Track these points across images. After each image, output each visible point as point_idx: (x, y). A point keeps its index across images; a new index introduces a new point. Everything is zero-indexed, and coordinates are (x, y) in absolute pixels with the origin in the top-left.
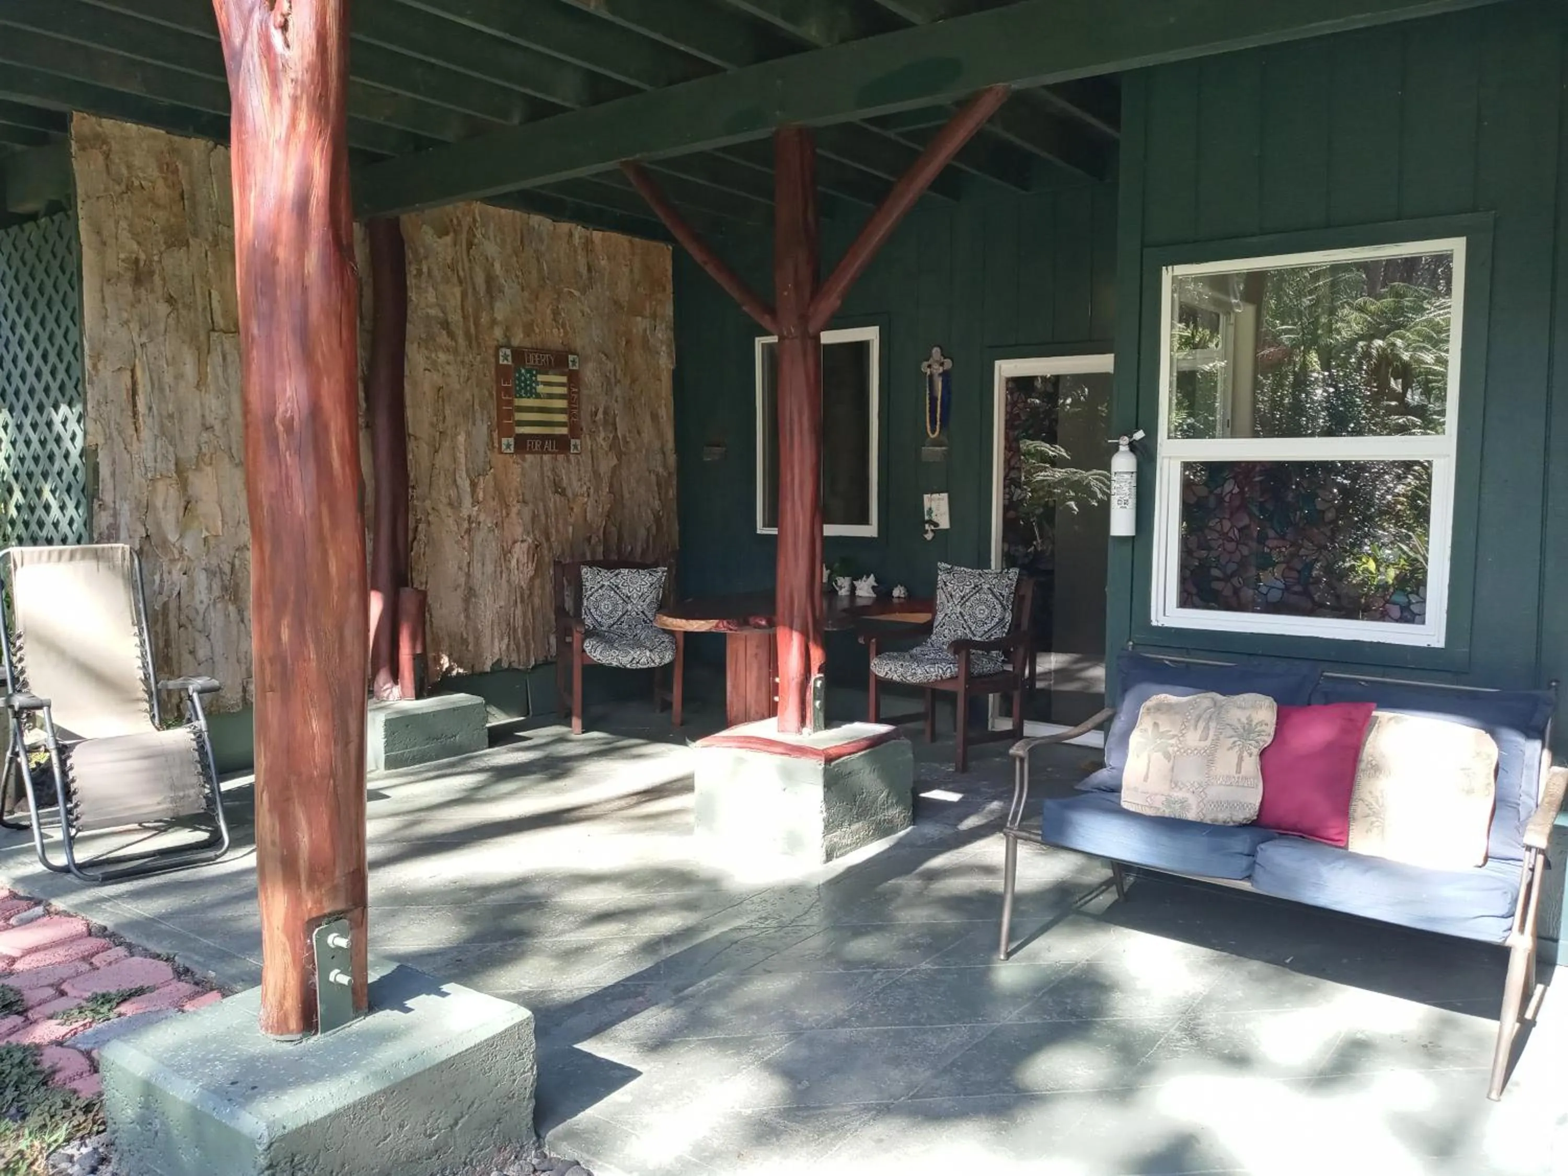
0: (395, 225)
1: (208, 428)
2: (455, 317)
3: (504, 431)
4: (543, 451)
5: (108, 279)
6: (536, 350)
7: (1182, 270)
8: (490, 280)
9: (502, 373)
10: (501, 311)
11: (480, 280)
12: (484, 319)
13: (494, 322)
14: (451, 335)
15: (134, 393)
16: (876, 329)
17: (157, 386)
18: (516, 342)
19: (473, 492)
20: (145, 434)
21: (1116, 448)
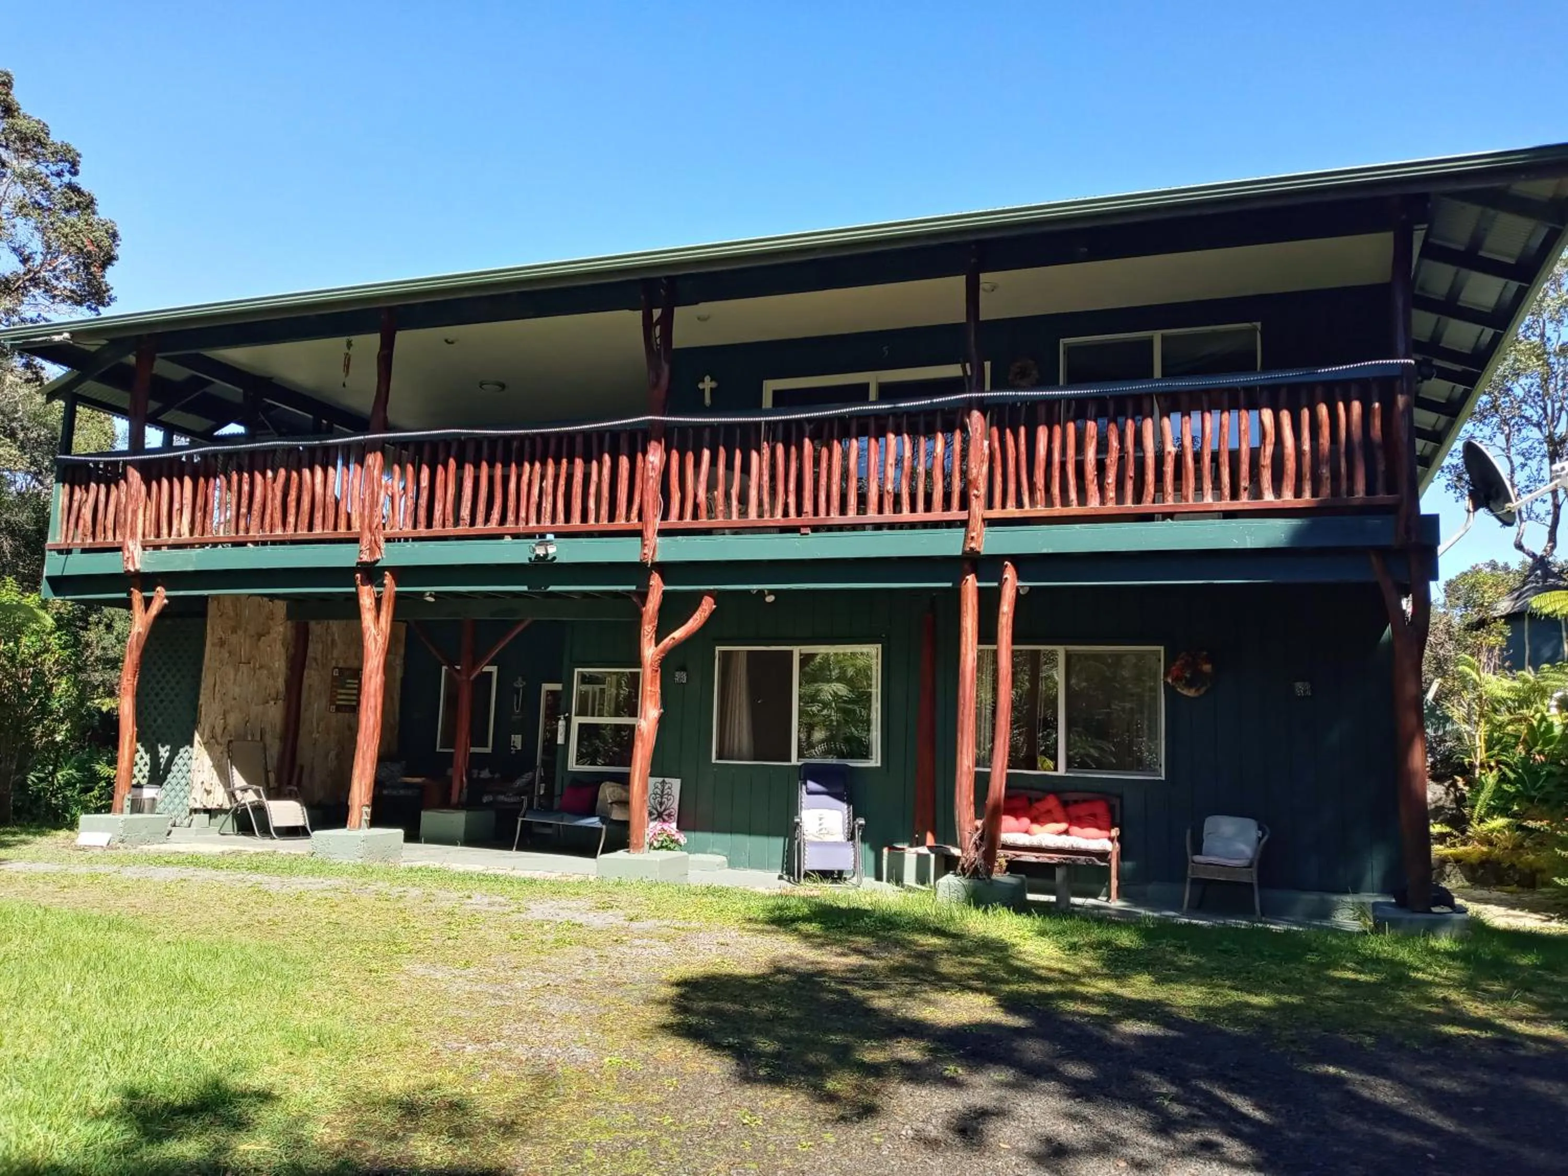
0: (307, 624)
1: (235, 699)
2: (319, 656)
3: (332, 702)
4: (345, 712)
5: (213, 645)
6: (348, 669)
7: (580, 670)
8: (333, 641)
9: (334, 678)
10: (336, 653)
11: (329, 642)
12: (329, 657)
13: (333, 658)
14: (317, 664)
15: (215, 686)
16: (496, 667)
17: (222, 682)
18: (340, 666)
19: (318, 728)
20: (217, 701)
21: (559, 719)
